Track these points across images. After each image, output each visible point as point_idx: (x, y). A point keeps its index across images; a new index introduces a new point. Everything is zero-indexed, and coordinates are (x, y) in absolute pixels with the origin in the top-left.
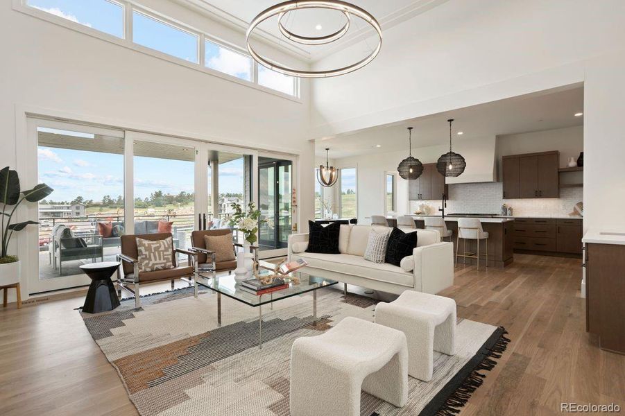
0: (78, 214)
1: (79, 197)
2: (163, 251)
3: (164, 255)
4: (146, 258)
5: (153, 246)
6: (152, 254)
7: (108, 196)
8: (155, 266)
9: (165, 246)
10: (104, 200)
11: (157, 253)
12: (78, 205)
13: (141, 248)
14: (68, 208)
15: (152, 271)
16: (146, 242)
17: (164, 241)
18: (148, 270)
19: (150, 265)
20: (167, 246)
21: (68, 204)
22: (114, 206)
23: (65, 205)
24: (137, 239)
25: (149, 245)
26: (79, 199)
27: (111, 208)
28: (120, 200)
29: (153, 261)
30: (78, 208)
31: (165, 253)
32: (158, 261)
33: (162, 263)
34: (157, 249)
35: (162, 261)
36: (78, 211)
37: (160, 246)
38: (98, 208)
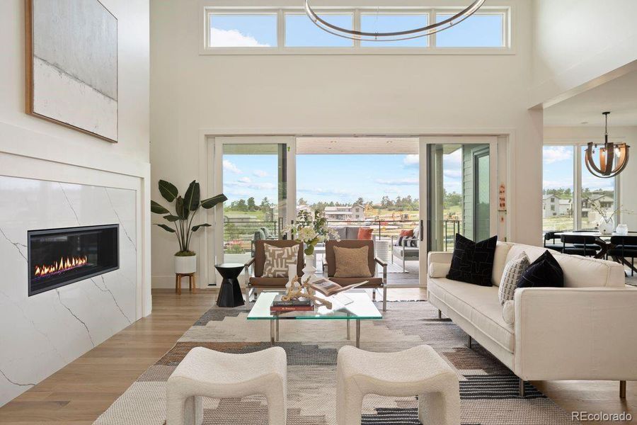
0: (358, 216)
1: (360, 199)
2: (286, 259)
3: (286, 263)
4: (269, 264)
5: (277, 253)
6: (275, 261)
7: (387, 197)
8: (277, 273)
9: (288, 253)
10: (383, 202)
11: (279, 260)
12: (357, 207)
13: (267, 254)
14: (349, 210)
15: (274, 277)
16: (271, 248)
17: (289, 248)
18: (271, 275)
19: (272, 271)
20: (290, 254)
21: (349, 206)
22: (392, 208)
23: (347, 207)
24: (265, 244)
25: (274, 251)
26: (360, 201)
27: (390, 210)
28: (399, 201)
29: (275, 268)
30: (357, 210)
31: (287, 261)
32: (280, 268)
33: (283, 271)
34: (279, 256)
35: (284, 269)
36: (357, 214)
37: (283, 253)
38: (377, 210)
